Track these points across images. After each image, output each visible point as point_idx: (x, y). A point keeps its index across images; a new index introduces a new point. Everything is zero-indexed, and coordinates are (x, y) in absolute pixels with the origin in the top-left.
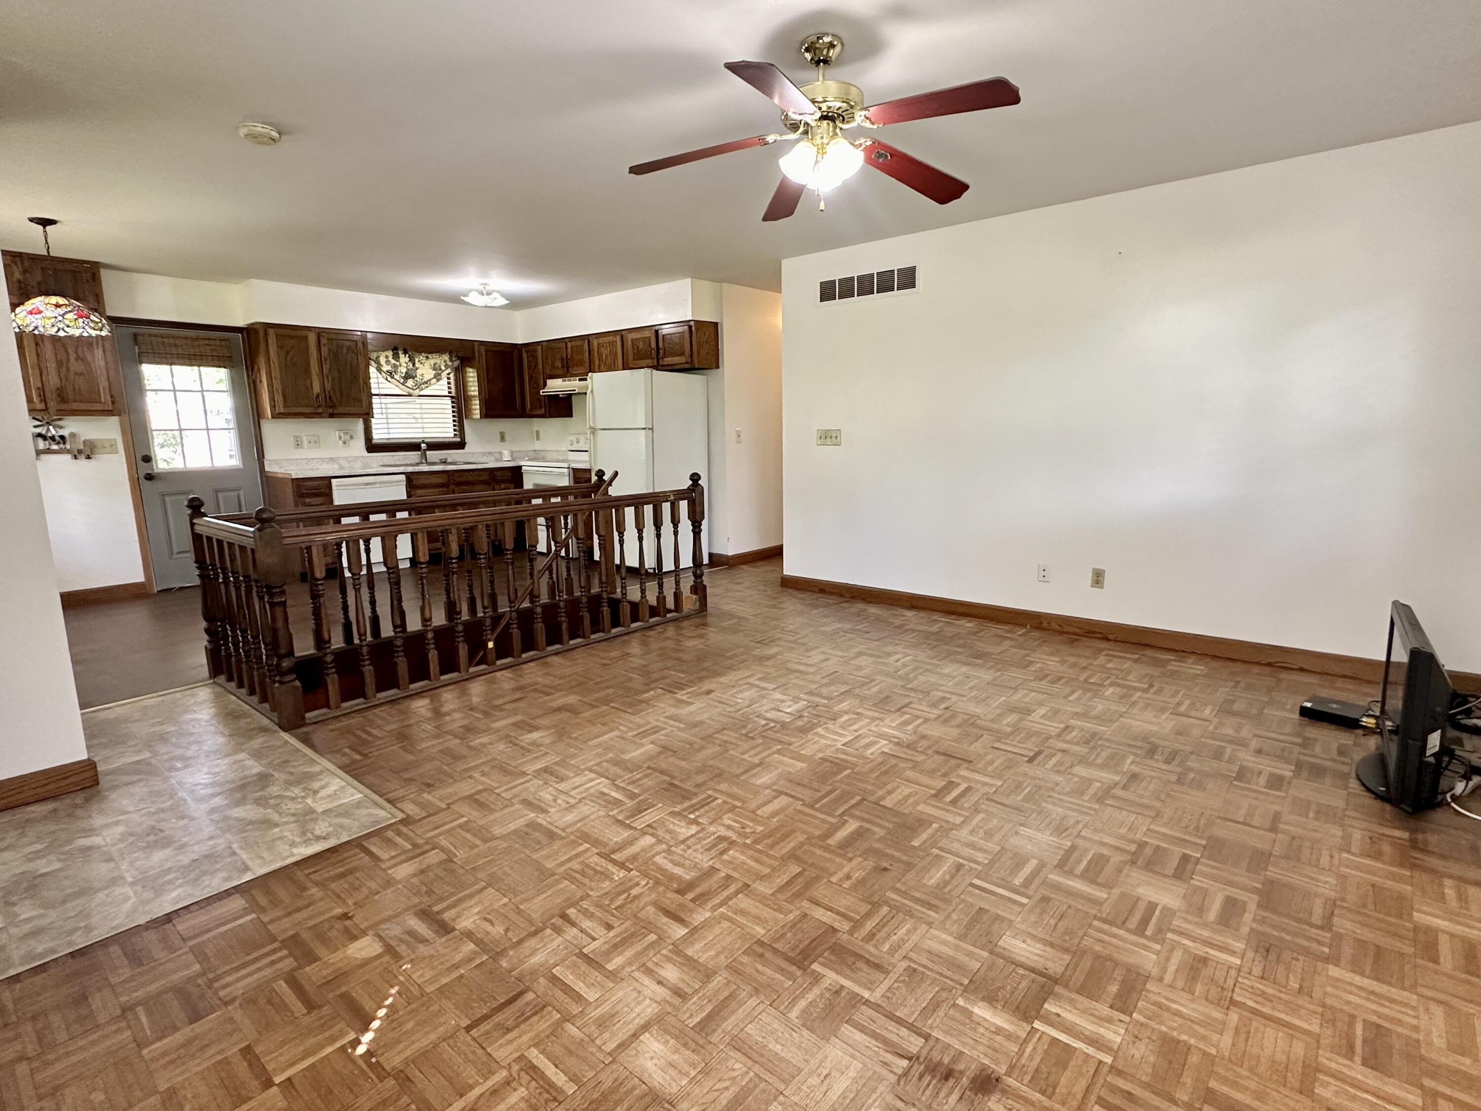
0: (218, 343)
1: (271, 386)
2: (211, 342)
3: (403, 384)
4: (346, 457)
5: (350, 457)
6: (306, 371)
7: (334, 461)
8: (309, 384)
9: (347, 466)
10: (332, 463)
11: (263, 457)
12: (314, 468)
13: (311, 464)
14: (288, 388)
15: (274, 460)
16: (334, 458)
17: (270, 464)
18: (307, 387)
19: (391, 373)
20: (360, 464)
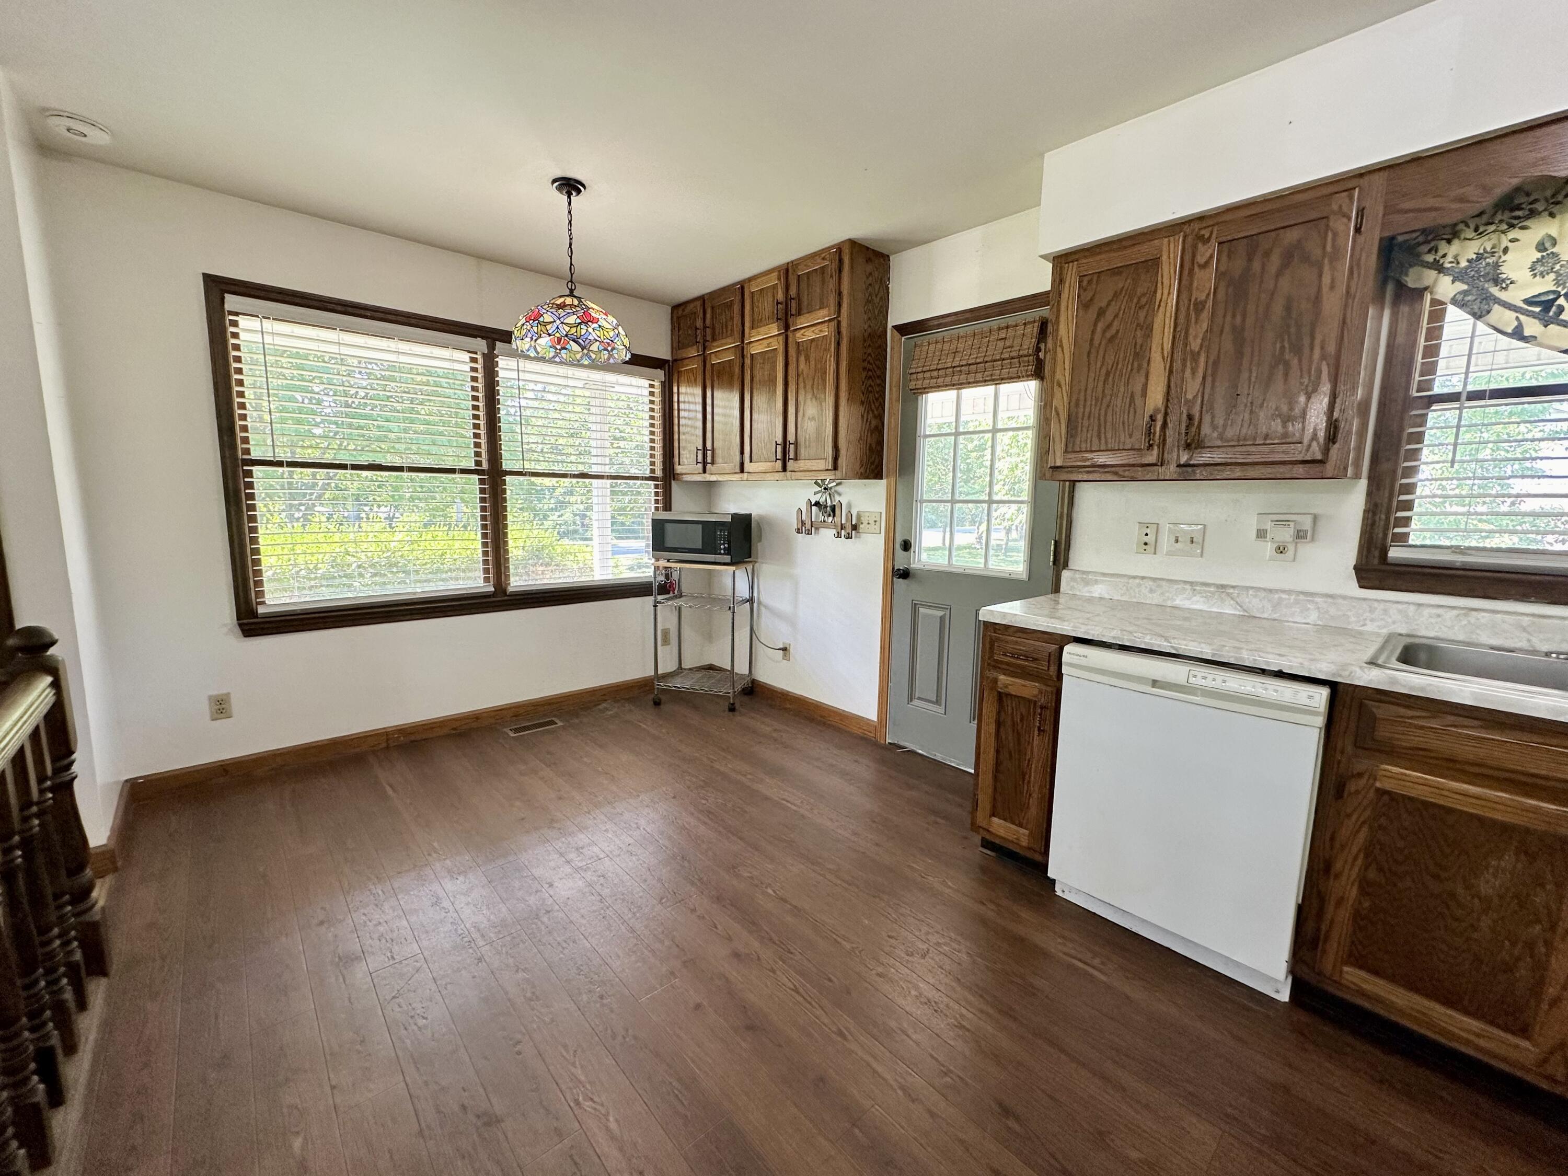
4: (1270, 591)
5: (1284, 591)
6: (1137, 355)
7: (1228, 594)
8: (1138, 389)
9: (1265, 616)
10: (1222, 600)
11: (1066, 565)
12: (1169, 603)
13: (1162, 594)
14: (1084, 406)
15: (1084, 572)
16: (1233, 587)
17: (1073, 579)
18: (1132, 396)
19: (1547, 305)
20: (1313, 617)
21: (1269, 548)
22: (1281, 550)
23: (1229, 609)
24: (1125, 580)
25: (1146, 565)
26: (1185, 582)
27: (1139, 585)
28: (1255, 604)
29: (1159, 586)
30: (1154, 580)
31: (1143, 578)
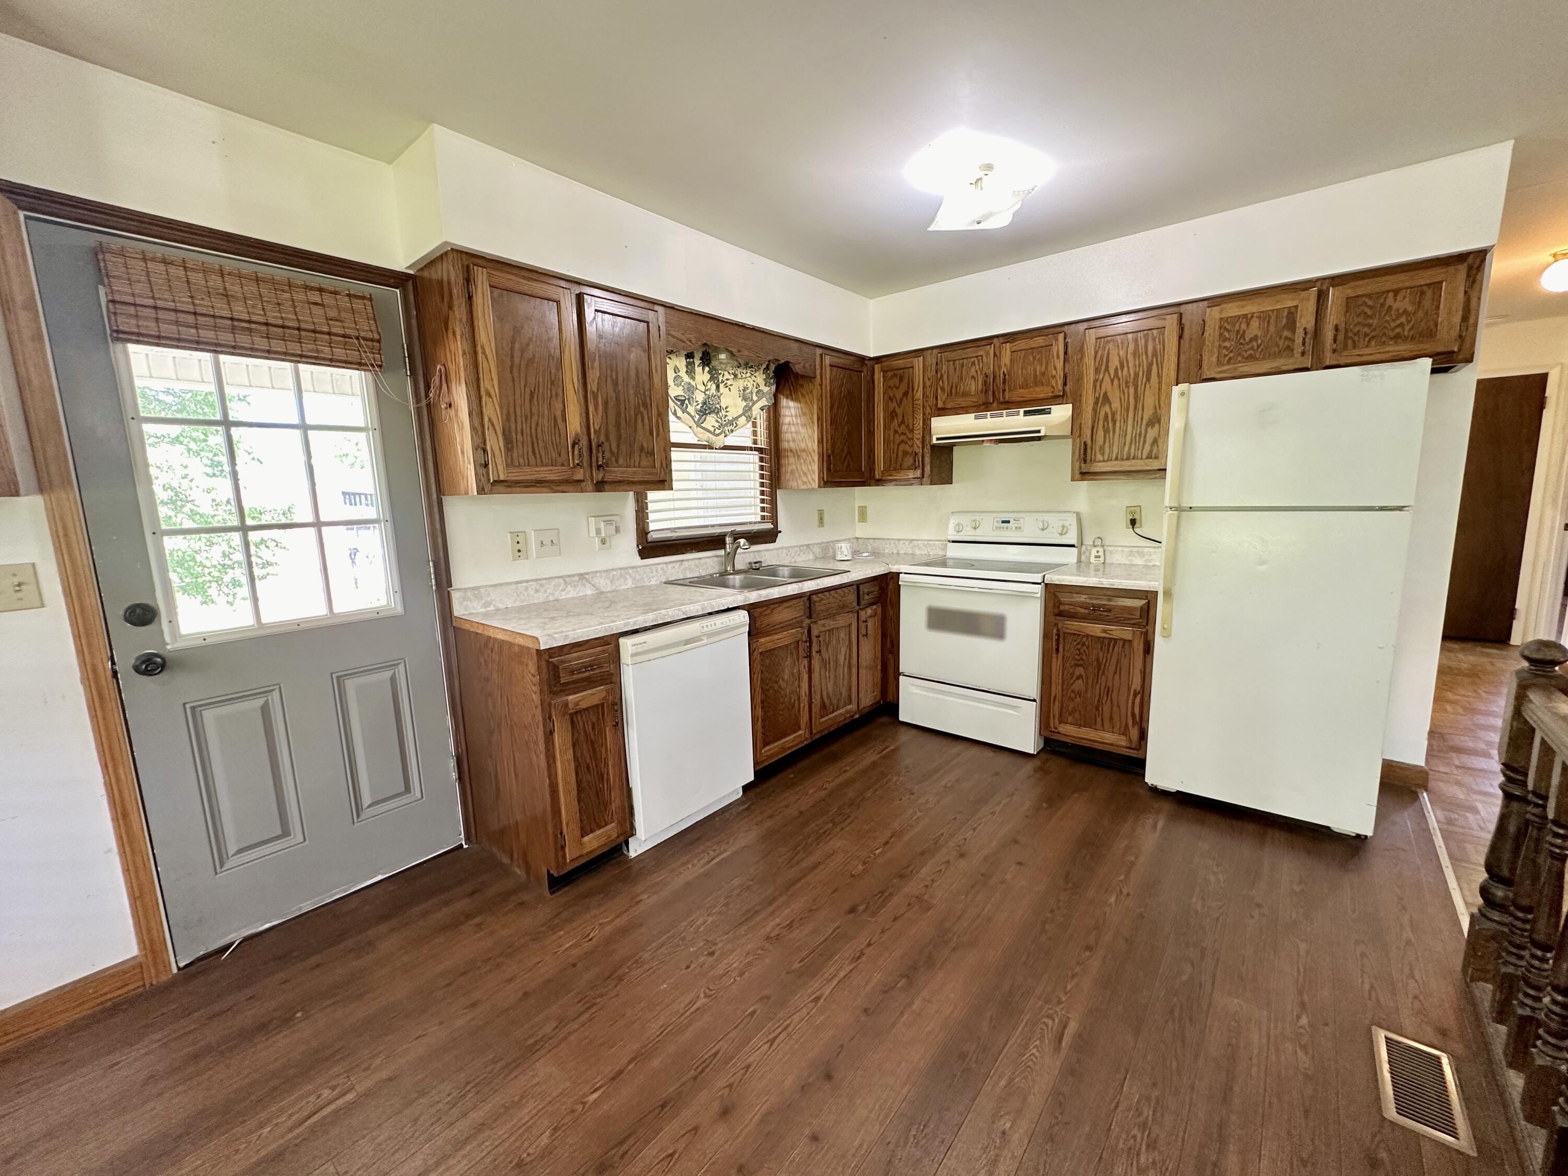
0: (344, 302)
1: (477, 412)
2: (328, 299)
3: (699, 424)
4: (606, 571)
5: (613, 570)
6: (552, 383)
7: (587, 580)
8: (559, 413)
9: (608, 589)
10: (584, 585)
11: (450, 584)
12: (551, 598)
13: (545, 591)
14: (516, 421)
15: (474, 589)
16: (587, 574)
17: (465, 599)
18: (555, 420)
19: (683, 402)
20: (630, 583)
21: (597, 541)
22: (603, 542)
23: (589, 591)
24: (514, 586)
25: (523, 570)
26: (557, 577)
27: (527, 588)
28: (604, 584)
29: (541, 585)
30: (536, 580)
31: (527, 581)
